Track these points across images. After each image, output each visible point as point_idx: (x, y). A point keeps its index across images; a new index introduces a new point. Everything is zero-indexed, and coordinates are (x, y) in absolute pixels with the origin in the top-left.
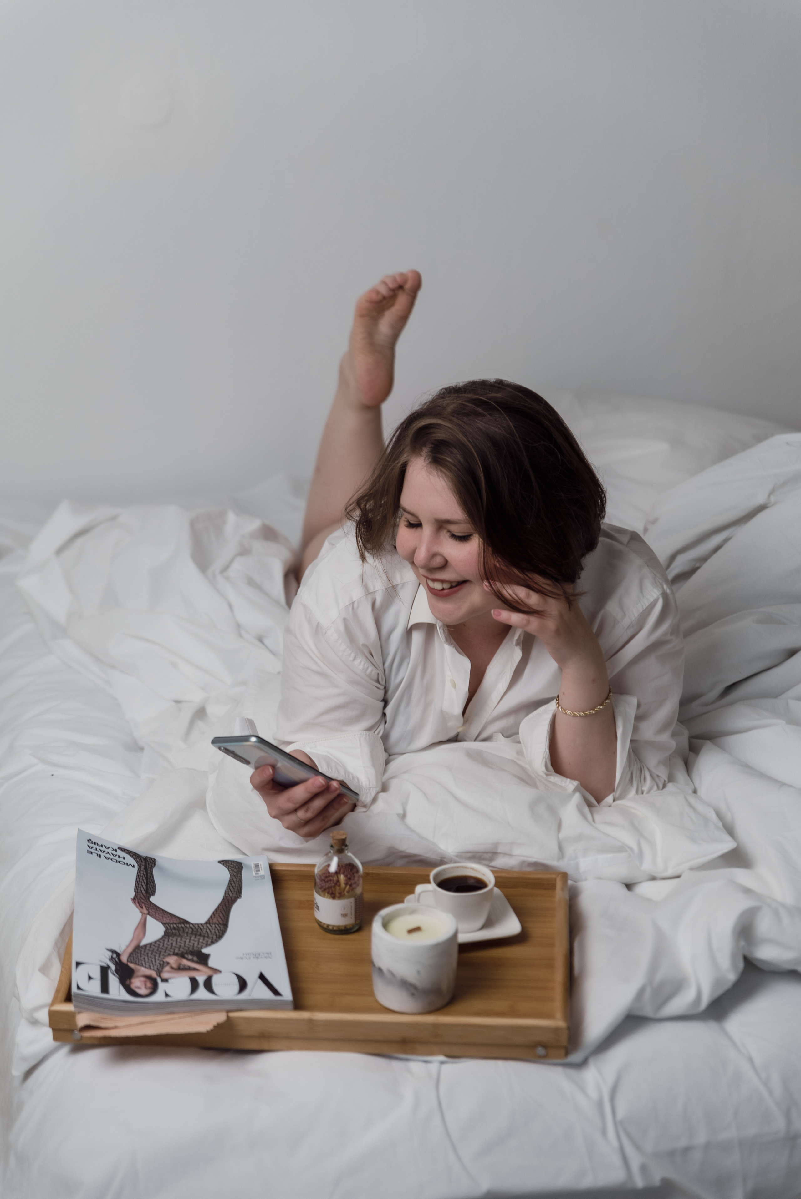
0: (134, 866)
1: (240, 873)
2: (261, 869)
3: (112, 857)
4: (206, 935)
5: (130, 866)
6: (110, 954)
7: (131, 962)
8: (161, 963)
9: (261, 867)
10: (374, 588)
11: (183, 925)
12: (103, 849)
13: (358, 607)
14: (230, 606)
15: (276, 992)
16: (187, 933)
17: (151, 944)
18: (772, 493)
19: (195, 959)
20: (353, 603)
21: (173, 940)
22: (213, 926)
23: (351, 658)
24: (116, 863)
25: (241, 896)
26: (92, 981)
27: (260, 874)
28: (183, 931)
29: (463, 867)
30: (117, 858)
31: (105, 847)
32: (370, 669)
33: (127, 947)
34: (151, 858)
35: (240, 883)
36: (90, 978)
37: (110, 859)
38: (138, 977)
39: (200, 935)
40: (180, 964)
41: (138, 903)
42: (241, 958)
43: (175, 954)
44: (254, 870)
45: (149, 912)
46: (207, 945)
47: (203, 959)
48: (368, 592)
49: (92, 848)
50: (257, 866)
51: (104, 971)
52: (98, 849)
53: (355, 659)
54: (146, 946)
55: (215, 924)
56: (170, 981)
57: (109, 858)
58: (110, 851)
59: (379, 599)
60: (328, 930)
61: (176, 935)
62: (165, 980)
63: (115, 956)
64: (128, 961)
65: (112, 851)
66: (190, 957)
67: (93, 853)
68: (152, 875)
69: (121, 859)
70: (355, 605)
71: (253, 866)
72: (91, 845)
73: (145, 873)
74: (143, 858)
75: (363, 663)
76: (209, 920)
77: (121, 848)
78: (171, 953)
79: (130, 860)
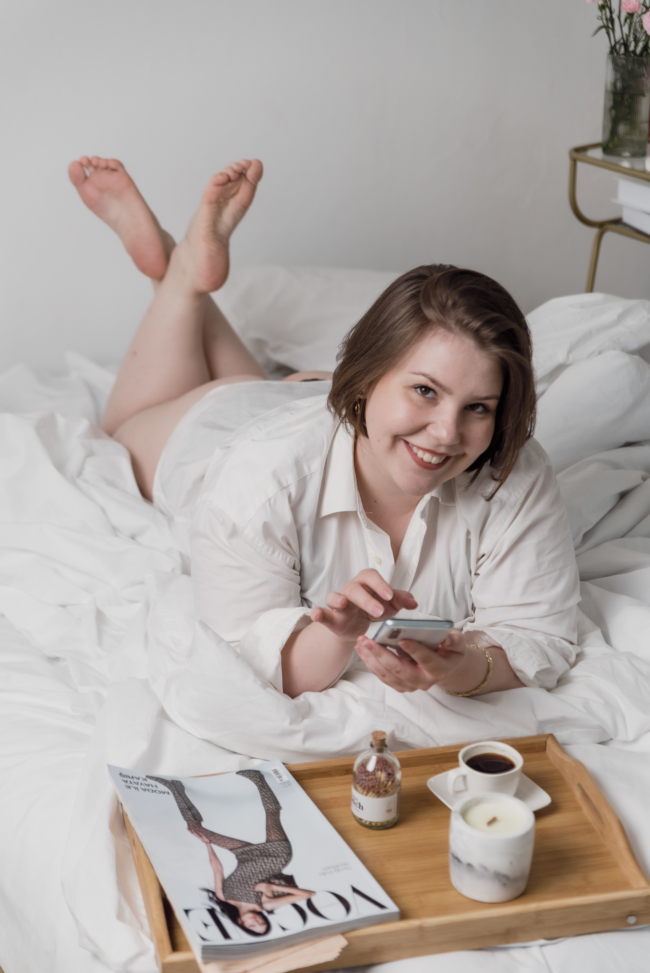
0: (168, 793)
1: (264, 782)
2: (283, 775)
3: (147, 788)
4: (276, 855)
5: (166, 793)
6: (206, 894)
7: (230, 899)
8: (255, 893)
9: (281, 772)
10: (287, 483)
11: (248, 848)
12: (136, 780)
13: (275, 503)
14: (103, 510)
15: (382, 906)
16: (257, 856)
17: (233, 874)
18: (570, 351)
19: (283, 883)
20: (270, 500)
21: (249, 867)
22: (276, 843)
23: (270, 552)
24: (153, 793)
25: (281, 807)
26: (209, 928)
27: (284, 781)
28: (252, 854)
29: (482, 746)
30: (150, 787)
31: (136, 778)
32: (288, 558)
33: (216, 882)
34: (176, 781)
35: (271, 793)
36: (206, 925)
37: (147, 791)
38: (244, 914)
39: (270, 856)
40: (273, 892)
41: (195, 832)
42: (324, 874)
43: (262, 881)
44: (276, 777)
45: (210, 840)
46: (284, 866)
47: (290, 881)
48: (283, 488)
49: (127, 781)
50: (276, 772)
51: (212, 912)
52: (132, 783)
53: (273, 552)
54: (230, 877)
55: (276, 841)
56: (275, 912)
57: (145, 790)
58: (141, 781)
59: (293, 491)
60: (371, 826)
61: (248, 860)
62: (271, 912)
63: (211, 895)
64: (226, 899)
65: (143, 781)
66: (277, 881)
67: (131, 787)
68: (188, 799)
69: (154, 788)
70: (272, 501)
71: (272, 773)
72: (125, 779)
73: (181, 798)
74: (170, 782)
75: (281, 554)
76: (267, 838)
77: (148, 776)
78: (257, 881)
79: (162, 787)
